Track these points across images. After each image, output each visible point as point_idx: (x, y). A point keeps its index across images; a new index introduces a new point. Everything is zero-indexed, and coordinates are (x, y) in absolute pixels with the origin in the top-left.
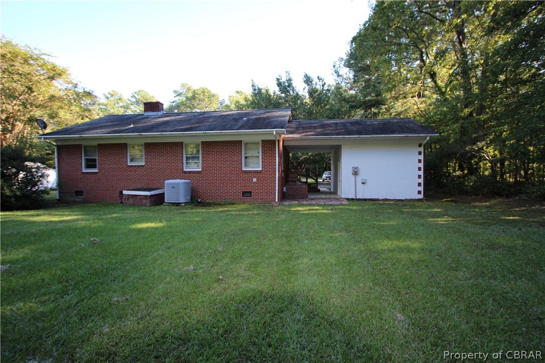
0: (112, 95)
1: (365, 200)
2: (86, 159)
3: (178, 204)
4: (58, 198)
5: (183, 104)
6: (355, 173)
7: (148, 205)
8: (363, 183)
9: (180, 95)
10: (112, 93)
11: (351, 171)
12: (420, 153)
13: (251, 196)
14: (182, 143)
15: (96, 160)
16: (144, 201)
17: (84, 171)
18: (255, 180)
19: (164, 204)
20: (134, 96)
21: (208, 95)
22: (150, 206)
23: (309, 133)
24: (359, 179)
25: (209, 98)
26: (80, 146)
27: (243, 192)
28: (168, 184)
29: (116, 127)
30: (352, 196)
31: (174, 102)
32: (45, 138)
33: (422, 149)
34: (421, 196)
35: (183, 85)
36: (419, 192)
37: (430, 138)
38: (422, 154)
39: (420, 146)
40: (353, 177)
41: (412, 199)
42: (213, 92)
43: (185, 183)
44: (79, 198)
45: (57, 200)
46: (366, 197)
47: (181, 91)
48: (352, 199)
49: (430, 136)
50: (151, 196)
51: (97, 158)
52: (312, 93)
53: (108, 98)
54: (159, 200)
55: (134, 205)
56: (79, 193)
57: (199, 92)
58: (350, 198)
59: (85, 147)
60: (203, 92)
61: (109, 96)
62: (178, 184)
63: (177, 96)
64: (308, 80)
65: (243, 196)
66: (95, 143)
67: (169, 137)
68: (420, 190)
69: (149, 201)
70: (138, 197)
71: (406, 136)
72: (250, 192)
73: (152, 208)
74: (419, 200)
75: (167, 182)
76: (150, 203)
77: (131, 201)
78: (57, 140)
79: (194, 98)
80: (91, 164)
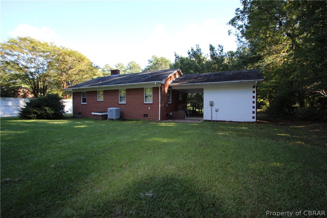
0: (119, 65)
1: (217, 121)
2: (82, 98)
3: (112, 120)
4: (73, 115)
5: (151, 67)
6: (212, 105)
7: (101, 119)
8: (216, 111)
9: (151, 62)
10: (119, 64)
11: (209, 104)
12: (254, 92)
13: (147, 117)
14: (118, 90)
15: (86, 98)
16: (100, 118)
17: (82, 104)
18: (149, 108)
19: (107, 119)
20: (129, 65)
21: (164, 61)
22: (102, 120)
24: (214, 108)
25: (165, 63)
26: (81, 92)
27: (144, 115)
28: (109, 110)
29: (104, 83)
30: (210, 119)
31: (148, 66)
32: (67, 89)
33: (255, 90)
34: (254, 120)
35: (153, 57)
36: (253, 118)
37: (257, 82)
38: (255, 92)
39: (254, 87)
40: (210, 107)
41: (248, 122)
42: (167, 59)
43: (116, 109)
44: (80, 116)
45: (73, 116)
46: (218, 120)
47: (152, 60)
48: (209, 121)
49: (257, 81)
50: (102, 115)
51: (86, 97)
52: (213, 56)
53: (117, 67)
54: (105, 117)
55: (96, 119)
56: (80, 113)
57: (159, 60)
59: (83, 93)
60: (162, 60)
61: (117, 66)
62: (112, 110)
63: (150, 63)
64: (212, 48)
65: (144, 116)
66: (86, 91)
68: (254, 116)
69: (101, 117)
70: (97, 116)
71: (241, 82)
72: (147, 115)
73: (102, 121)
74: (253, 122)
75: (108, 109)
76: (102, 118)
77: (95, 117)
78: (73, 90)
79: (157, 63)
80: (84, 101)
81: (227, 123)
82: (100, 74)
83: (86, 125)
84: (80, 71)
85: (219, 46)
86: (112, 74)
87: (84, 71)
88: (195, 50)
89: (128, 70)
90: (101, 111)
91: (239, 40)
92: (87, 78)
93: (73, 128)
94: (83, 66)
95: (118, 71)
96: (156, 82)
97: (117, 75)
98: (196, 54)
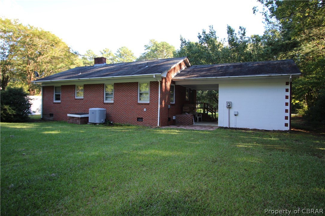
0: (105, 52)
1: (236, 129)
2: (55, 95)
3: (95, 124)
4: (42, 117)
5: (148, 55)
6: (229, 106)
7: (79, 124)
8: (235, 115)
9: (148, 48)
10: (105, 50)
11: (225, 105)
12: (287, 90)
13: (142, 121)
14: (104, 84)
15: (60, 95)
16: (78, 121)
17: (54, 102)
18: (145, 110)
19: (88, 123)
20: (119, 51)
21: (166, 47)
22: (80, 124)
23: (193, 76)
24: (232, 111)
25: (167, 49)
26: (53, 86)
27: (138, 118)
28: (91, 110)
29: (85, 74)
30: (226, 125)
31: (144, 54)
32: (35, 82)
33: (288, 87)
34: (288, 128)
35: (151, 41)
36: (286, 125)
37: (292, 77)
38: (289, 91)
39: (287, 84)
40: (227, 110)
41: (279, 131)
42: (170, 45)
43: (100, 110)
44: (51, 118)
45: (42, 119)
46: (237, 127)
47: (150, 45)
48: (226, 128)
49: (292, 75)
50: (81, 118)
51: (60, 94)
52: (231, 41)
53: (102, 54)
54: (85, 121)
55: (73, 123)
56: (51, 115)
57: (160, 45)
58: (225, 126)
59: (56, 87)
60: (163, 45)
61: (103, 52)
62: (95, 111)
63: (147, 49)
64: (230, 31)
65: (138, 121)
66: (60, 85)
67: (94, 80)
68: (287, 123)
69: (80, 121)
70: (75, 118)
71: (269, 76)
72: (142, 118)
74: (286, 132)
75: (90, 109)
76: (80, 122)
77: (71, 121)
78: (43, 83)
79: (156, 50)
80: (58, 98)
81: (251, 131)
82: (79, 62)
83: (59, 131)
84: (53, 58)
85: (240, 28)
86: (95, 63)
87: (58, 58)
88: (207, 32)
89: (117, 58)
90: (80, 112)
91: (267, 20)
92: (62, 67)
93: (41, 134)
94: (57, 52)
95: (103, 60)
96: (155, 75)
97: (102, 65)
98: (209, 38)
